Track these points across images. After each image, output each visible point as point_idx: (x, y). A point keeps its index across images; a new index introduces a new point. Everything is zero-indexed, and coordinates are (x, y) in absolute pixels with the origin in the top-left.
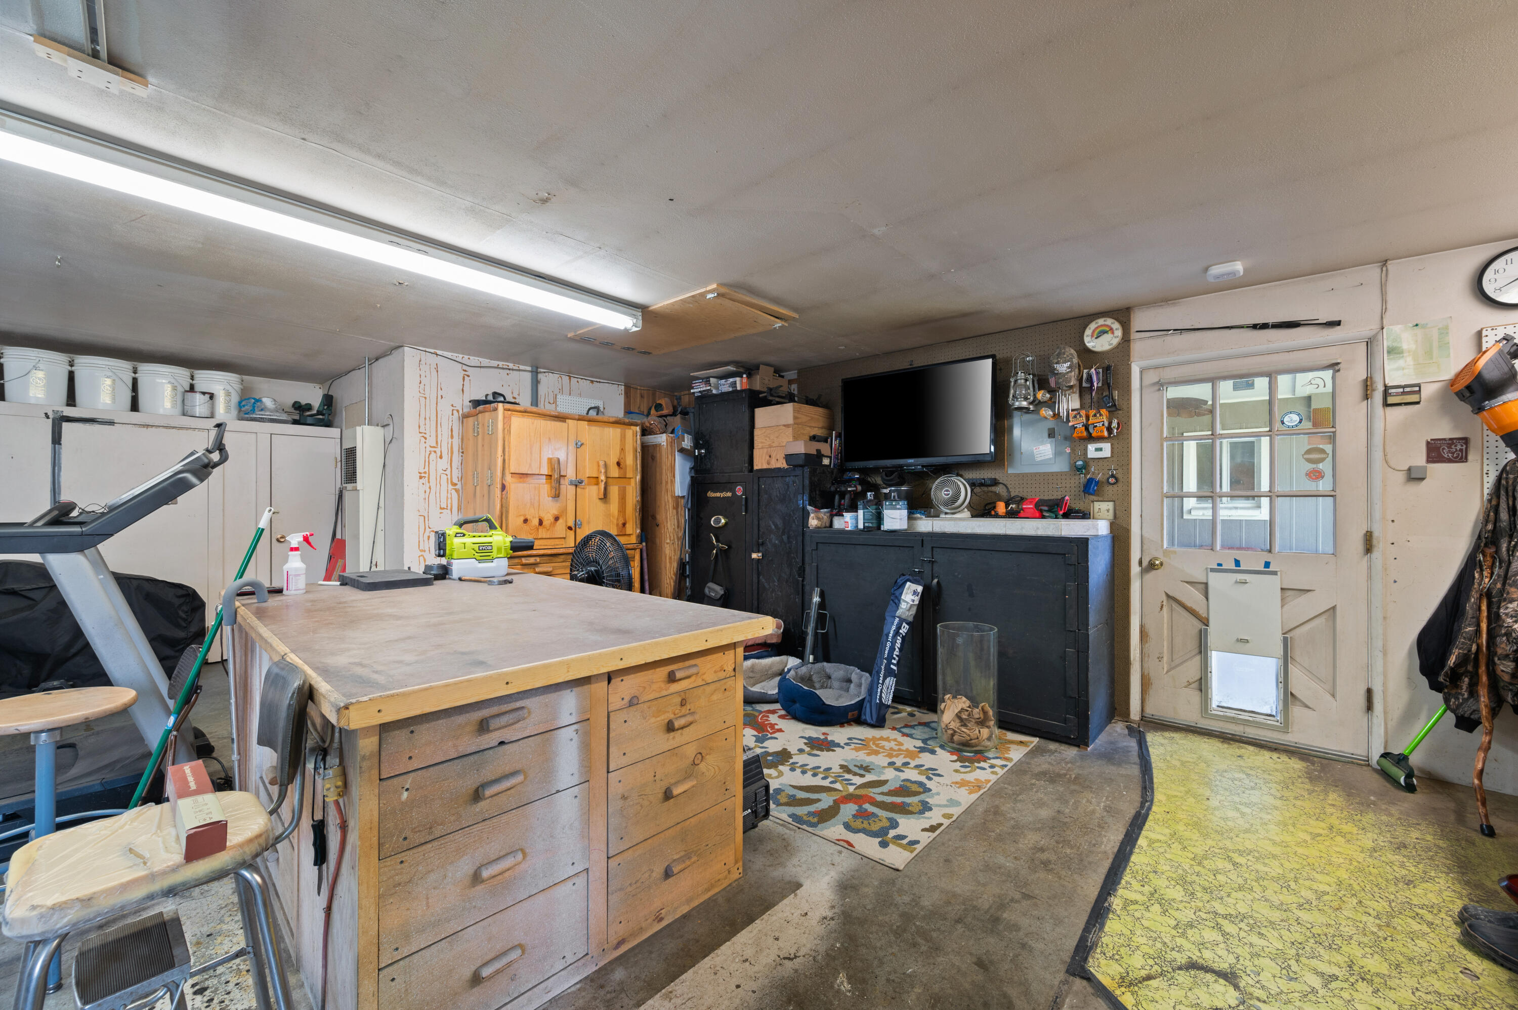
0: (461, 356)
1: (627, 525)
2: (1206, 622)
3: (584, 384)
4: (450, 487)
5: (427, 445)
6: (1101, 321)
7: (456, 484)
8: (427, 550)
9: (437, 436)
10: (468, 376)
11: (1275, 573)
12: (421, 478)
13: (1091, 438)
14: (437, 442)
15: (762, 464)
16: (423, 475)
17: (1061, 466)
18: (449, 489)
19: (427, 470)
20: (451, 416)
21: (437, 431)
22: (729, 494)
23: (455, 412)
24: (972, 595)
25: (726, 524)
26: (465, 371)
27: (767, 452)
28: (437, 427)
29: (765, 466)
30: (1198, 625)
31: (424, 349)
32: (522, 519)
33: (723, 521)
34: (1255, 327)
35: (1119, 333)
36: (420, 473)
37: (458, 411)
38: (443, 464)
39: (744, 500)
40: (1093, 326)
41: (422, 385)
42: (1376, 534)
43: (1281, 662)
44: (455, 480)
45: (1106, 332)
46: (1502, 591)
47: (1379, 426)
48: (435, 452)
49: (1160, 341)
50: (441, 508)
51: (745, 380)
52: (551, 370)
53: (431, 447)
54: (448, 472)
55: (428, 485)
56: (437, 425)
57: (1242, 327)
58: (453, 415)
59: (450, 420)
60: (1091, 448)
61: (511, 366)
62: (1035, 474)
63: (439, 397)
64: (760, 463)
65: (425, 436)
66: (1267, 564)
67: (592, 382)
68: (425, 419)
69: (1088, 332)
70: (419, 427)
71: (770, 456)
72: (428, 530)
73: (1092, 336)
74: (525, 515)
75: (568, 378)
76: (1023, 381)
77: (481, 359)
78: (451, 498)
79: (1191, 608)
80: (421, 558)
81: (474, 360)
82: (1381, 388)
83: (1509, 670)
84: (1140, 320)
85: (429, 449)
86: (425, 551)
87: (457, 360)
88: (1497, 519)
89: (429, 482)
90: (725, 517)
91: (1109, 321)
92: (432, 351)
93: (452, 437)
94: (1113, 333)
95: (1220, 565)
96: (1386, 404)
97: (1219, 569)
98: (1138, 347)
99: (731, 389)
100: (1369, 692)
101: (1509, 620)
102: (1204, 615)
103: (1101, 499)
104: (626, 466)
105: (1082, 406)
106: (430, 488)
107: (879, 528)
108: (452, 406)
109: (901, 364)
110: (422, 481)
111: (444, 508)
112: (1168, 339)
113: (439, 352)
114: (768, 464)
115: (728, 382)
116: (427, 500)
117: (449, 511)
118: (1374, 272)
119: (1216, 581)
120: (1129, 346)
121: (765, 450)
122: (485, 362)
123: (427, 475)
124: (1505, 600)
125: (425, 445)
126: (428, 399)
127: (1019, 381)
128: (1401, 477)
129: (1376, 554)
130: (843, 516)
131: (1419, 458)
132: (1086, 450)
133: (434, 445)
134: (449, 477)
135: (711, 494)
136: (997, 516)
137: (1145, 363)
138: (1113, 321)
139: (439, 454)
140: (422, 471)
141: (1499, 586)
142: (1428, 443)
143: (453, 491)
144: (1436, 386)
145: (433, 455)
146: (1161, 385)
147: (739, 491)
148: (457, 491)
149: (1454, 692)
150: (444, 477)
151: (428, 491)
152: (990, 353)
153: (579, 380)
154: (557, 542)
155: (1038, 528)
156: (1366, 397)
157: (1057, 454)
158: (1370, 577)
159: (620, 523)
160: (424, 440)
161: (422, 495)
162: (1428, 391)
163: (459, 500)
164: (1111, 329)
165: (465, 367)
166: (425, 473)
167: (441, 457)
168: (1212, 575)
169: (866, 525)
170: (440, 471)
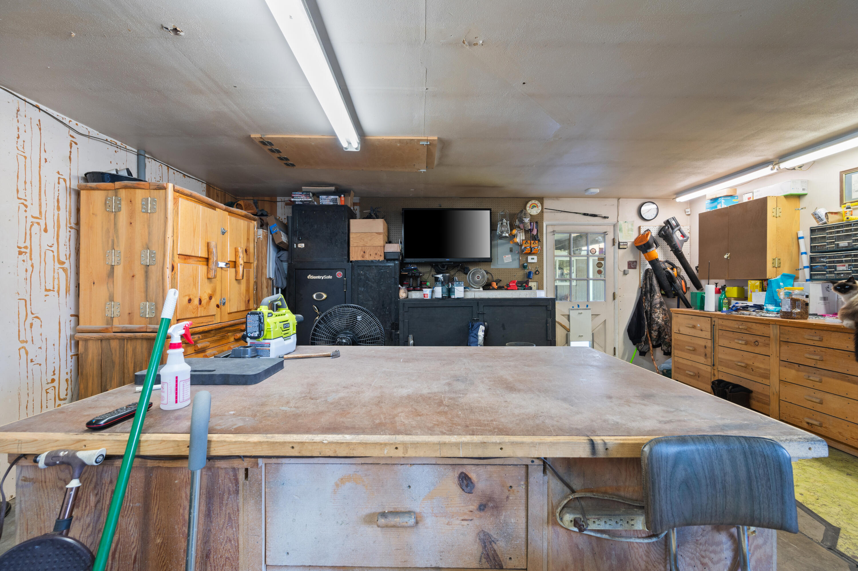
0: (69, 119)
1: (250, 302)
2: (568, 330)
3: (179, 176)
4: (57, 265)
5: (28, 214)
6: (533, 201)
7: (64, 263)
8: (29, 340)
9: (40, 205)
10: (76, 144)
11: (590, 309)
12: (20, 253)
13: (531, 253)
14: (40, 213)
15: (357, 257)
16: (23, 250)
17: (516, 265)
18: (56, 268)
19: (28, 244)
20: (57, 185)
21: (40, 199)
22: (330, 277)
23: (61, 181)
24: (504, 329)
25: (326, 298)
26: (73, 137)
27: (362, 250)
28: (40, 195)
29: (360, 259)
30: (566, 332)
31: (23, 98)
32: (187, 298)
33: (325, 296)
34: (585, 214)
35: (540, 208)
36: (19, 247)
37: (65, 180)
38: (49, 238)
39: (345, 281)
40: (530, 203)
41: (20, 141)
42: (616, 293)
43: (591, 343)
44: (63, 258)
45: (535, 207)
46: (651, 310)
47: (617, 255)
48: (38, 224)
49: (553, 214)
50: (46, 290)
51: (343, 199)
52: (154, 158)
53: (33, 217)
54: (55, 248)
55: (30, 263)
56: (40, 192)
57: (580, 214)
58: (59, 183)
59: (56, 189)
60: (530, 257)
61: (119, 143)
62: (505, 269)
63: (43, 161)
64: (355, 256)
65: (25, 203)
66: (587, 306)
67: (184, 175)
68: (25, 182)
69: (528, 205)
70: (18, 191)
71: (364, 252)
72: (30, 316)
73: (530, 207)
74: (189, 295)
75: (166, 167)
76: (505, 224)
77: (90, 129)
78: (58, 278)
79: (564, 325)
80: (23, 351)
81: (82, 128)
82: (618, 242)
83: (656, 334)
84: (548, 203)
85: (30, 220)
86: (26, 342)
87: (64, 121)
88: (646, 287)
89: (31, 259)
90: (325, 293)
91: (537, 202)
92: (35, 103)
93: (59, 208)
94: (538, 207)
95: (573, 307)
96: (619, 248)
97: (573, 308)
98: (545, 215)
99: (332, 203)
100: (615, 348)
101: (657, 319)
102: (568, 328)
103: (532, 281)
104: (250, 253)
105: (525, 239)
106: (32, 266)
107: (449, 297)
108: (58, 173)
109: (434, 205)
110: (22, 257)
111: (50, 290)
112: (556, 214)
113: (42, 107)
114: (363, 257)
115: (329, 198)
116: (29, 280)
117: (56, 293)
118: (615, 201)
119: (573, 314)
120: (543, 214)
121: (360, 248)
122: (94, 133)
123: (28, 251)
124: (653, 313)
125: (25, 214)
126: (28, 160)
127: (504, 224)
128: (622, 273)
129: (616, 300)
130: (423, 290)
131: (626, 268)
132: (527, 258)
133: (38, 215)
134: (56, 254)
135: (310, 277)
136: (494, 289)
137: (548, 223)
138: (538, 202)
139: (43, 227)
140: (22, 245)
141: (649, 308)
142: (628, 262)
143: (61, 271)
144: (630, 243)
145: (36, 227)
146: (554, 232)
147: (339, 274)
148: (65, 270)
149: (640, 344)
150: (50, 254)
151: (30, 269)
152: (489, 208)
153: (175, 172)
154: (209, 319)
155: (527, 295)
156: (614, 245)
157: (513, 260)
158: (614, 309)
159: (247, 300)
160: (24, 208)
161: (23, 274)
162: (629, 244)
163: (67, 280)
164: (537, 206)
165: (72, 133)
166: (26, 247)
167: (46, 231)
168: (571, 311)
169: (444, 295)
170: (45, 247)
